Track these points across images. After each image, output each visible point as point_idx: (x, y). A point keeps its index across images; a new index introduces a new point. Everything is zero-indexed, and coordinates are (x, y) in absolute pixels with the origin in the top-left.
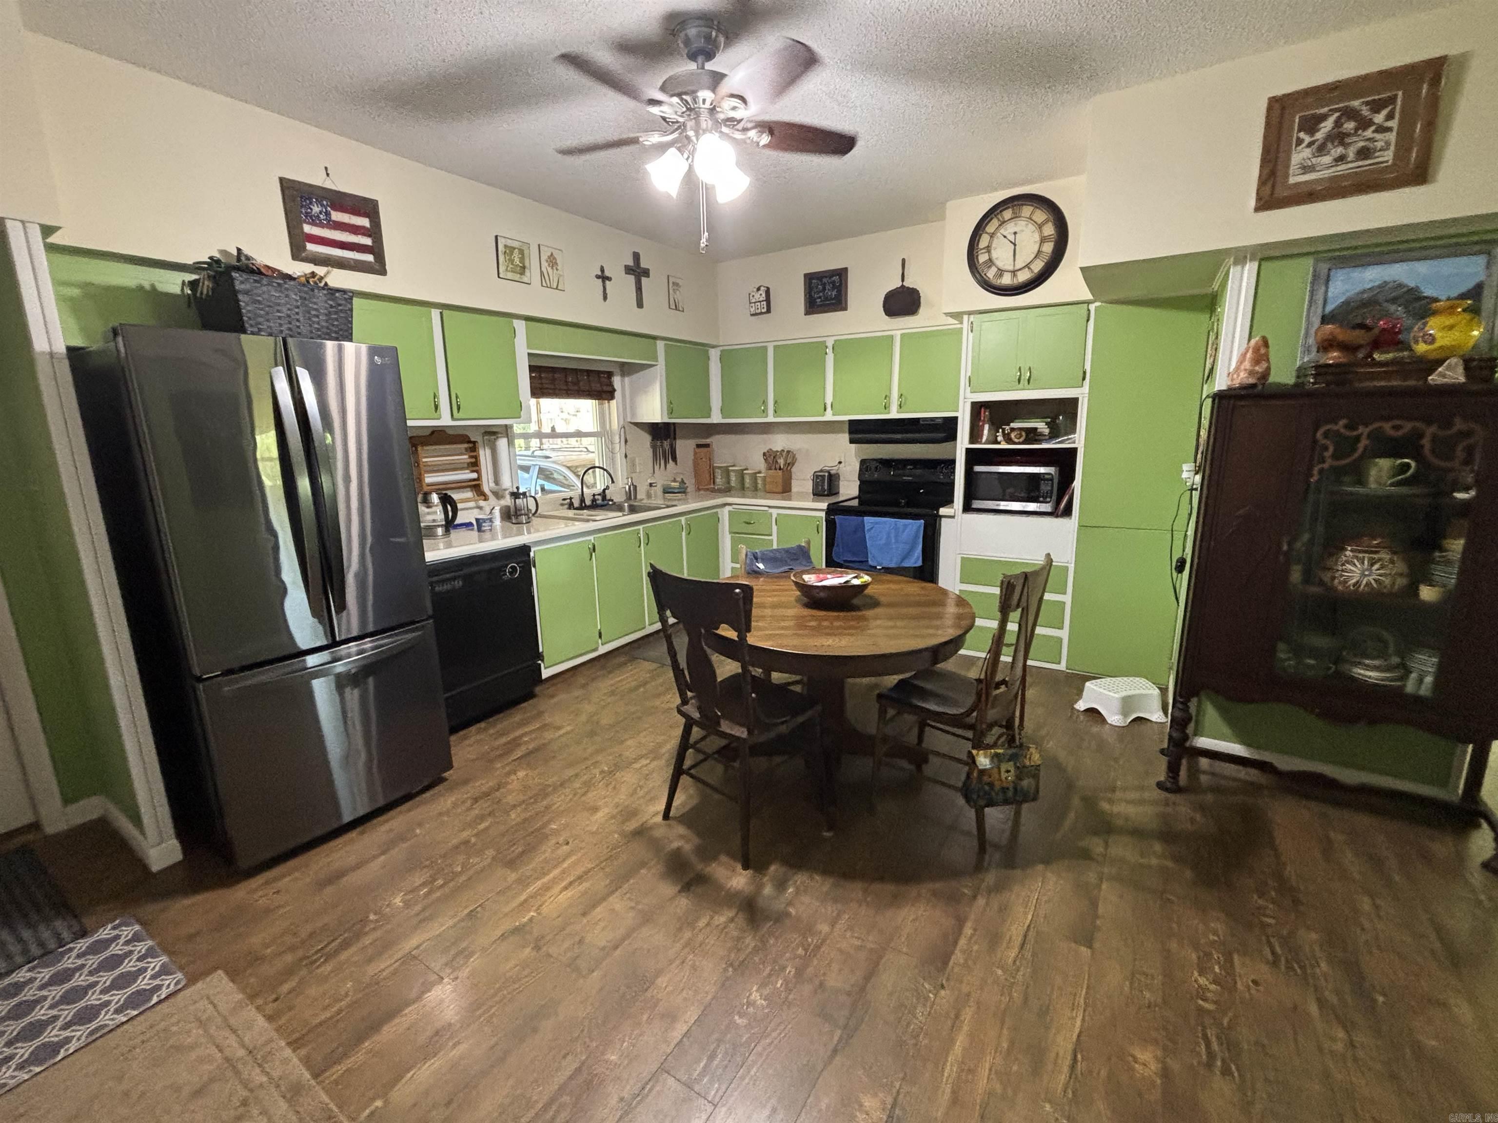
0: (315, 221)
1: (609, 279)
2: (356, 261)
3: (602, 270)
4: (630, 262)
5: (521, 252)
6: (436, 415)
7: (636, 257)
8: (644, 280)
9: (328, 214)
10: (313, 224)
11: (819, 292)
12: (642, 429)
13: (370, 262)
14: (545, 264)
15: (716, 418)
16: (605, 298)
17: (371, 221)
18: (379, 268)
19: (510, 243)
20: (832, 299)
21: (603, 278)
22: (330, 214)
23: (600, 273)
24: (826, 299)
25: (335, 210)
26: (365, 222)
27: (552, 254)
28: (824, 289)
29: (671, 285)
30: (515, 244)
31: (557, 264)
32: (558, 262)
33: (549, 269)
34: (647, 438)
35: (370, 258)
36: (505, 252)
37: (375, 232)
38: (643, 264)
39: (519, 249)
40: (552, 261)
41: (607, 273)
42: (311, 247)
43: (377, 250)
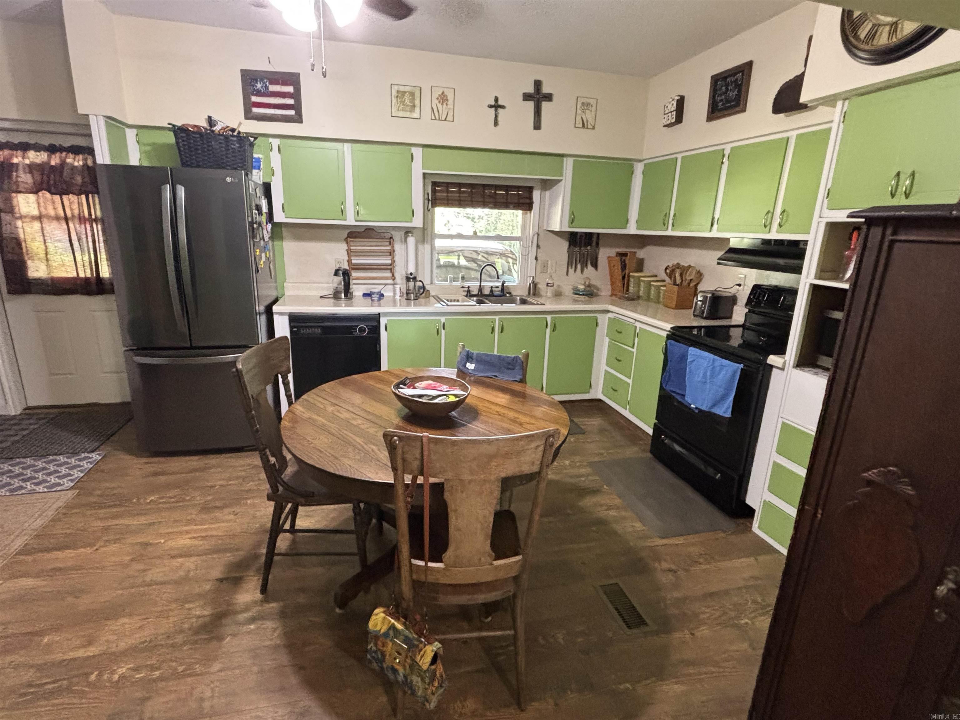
0: (259, 94)
1: (503, 107)
2: (282, 115)
3: (496, 99)
4: (530, 89)
5: (412, 94)
6: (342, 217)
7: (538, 84)
8: (545, 105)
9: (267, 88)
10: (257, 95)
11: (721, 95)
12: (561, 237)
13: (292, 115)
14: (435, 101)
15: (632, 229)
16: (496, 123)
17: (294, 88)
18: (298, 119)
19: (402, 89)
20: (733, 101)
21: (496, 106)
22: (268, 87)
23: (493, 103)
24: (728, 101)
25: (271, 83)
26: (290, 89)
27: (443, 93)
28: (727, 89)
29: (579, 105)
30: (407, 89)
31: (447, 100)
32: (448, 98)
33: (440, 106)
34: (565, 244)
35: (292, 112)
36: (397, 97)
37: (297, 95)
38: (545, 90)
39: (410, 93)
40: (443, 98)
41: (500, 103)
42: (255, 110)
43: (297, 107)
